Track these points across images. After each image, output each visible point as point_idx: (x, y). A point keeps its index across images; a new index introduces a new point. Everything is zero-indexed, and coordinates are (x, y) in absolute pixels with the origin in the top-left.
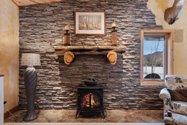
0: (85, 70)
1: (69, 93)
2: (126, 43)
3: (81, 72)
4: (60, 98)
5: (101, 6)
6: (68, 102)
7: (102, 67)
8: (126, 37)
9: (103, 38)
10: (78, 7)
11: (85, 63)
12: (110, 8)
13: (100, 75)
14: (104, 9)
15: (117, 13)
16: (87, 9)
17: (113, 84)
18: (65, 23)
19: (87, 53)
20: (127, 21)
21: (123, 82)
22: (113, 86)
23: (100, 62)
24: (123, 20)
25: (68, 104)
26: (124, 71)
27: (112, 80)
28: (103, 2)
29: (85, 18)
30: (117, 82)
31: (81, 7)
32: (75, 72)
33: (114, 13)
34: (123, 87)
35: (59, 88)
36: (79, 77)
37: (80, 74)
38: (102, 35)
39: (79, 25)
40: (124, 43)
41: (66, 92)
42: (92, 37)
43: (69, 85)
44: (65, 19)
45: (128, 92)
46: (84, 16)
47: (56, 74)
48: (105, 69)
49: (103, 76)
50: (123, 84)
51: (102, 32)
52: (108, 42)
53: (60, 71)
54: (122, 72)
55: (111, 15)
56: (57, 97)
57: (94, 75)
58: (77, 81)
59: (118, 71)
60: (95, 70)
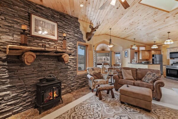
0: (40, 69)
1: (22, 95)
2: (70, 49)
3: (36, 71)
4: (9, 103)
5: (54, 17)
6: (21, 104)
7: (54, 65)
8: (70, 44)
9: (55, 43)
10: (34, 10)
11: (40, 62)
12: (61, 22)
13: (53, 72)
14: (56, 20)
15: (65, 27)
16: (43, 15)
17: (62, 77)
18: (18, 20)
19: (46, 54)
20: (70, 34)
21: (68, 75)
22: (63, 78)
23: (53, 62)
24: (68, 33)
25: (21, 106)
26: (69, 67)
27: (61, 74)
28: (56, 15)
29: (42, 23)
30: (64, 75)
31: (37, 12)
32: (30, 72)
33: (63, 26)
34: (68, 78)
35: (8, 92)
36: (34, 76)
37: (35, 73)
38: (55, 40)
39: (35, 27)
40: (69, 48)
41: (18, 95)
42: (47, 40)
43: (22, 86)
44: (18, 16)
45: (71, 81)
46: (40, 21)
47: (3, 77)
48: (57, 67)
49: (55, 72)
50: (68, 76)
51: (55, 38)
52: (59, 46)
53: (9, 72)
54: (68, 68)
55: (61, 26)
56: (4, 105)
57: (48, 72)
58: (31, 80)
59: (65, 67)
60: (49, 68)
